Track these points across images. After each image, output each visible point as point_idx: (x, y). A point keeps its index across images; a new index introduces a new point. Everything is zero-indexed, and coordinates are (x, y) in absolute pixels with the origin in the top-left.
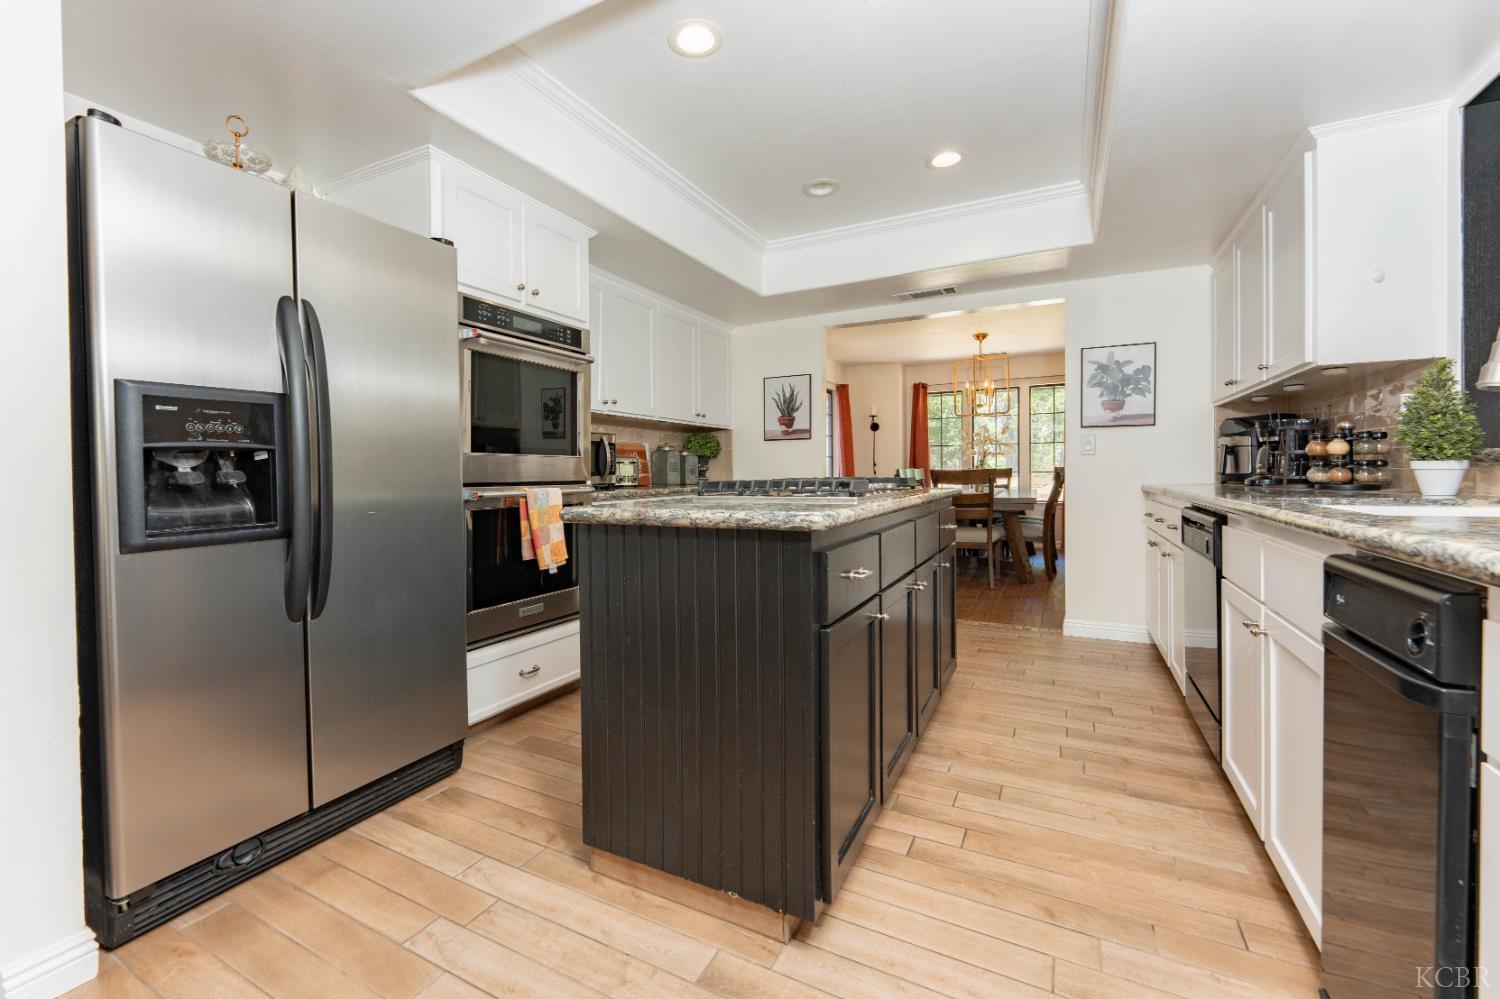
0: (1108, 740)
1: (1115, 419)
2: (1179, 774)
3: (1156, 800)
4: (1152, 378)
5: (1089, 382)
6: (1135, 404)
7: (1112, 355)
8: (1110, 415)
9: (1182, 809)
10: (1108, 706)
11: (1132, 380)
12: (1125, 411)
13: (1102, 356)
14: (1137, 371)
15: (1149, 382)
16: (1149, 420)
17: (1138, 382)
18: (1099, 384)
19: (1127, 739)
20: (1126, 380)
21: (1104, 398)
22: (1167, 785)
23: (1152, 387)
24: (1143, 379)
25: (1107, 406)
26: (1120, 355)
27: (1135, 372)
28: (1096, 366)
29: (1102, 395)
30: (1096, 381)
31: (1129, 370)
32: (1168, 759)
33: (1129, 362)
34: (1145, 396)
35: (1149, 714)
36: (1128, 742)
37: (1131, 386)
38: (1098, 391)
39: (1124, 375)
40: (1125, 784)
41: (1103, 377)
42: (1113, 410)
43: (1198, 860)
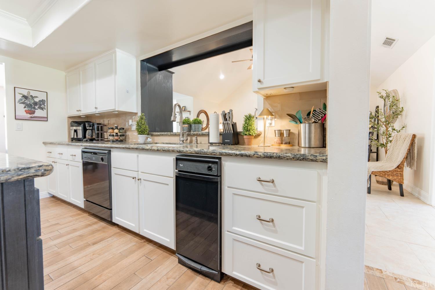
0: (69, 233)
1: (31, 117)
2: (98, 231)
3: (100, 241)
4: (46, 104)
5: (19, 101)
6: (39, 113)
7: (29, 93)
8: (29, 116)
9: (108, 239)
10: (56, 223)
11: (38, 104)
12: (35, 115)
13: (25, 93)
14: (40, 101)
15: (45, 106)
16: (45, 119)
17: (41, 105)
18: (23, 103)
19: (74, 230)
20: (36, 104)
21: (26, 109)
22: (98, 236)
23: (46, 107)
24: (42, 104)
25: (27, 112)
26: (33, 93)
27: (39, 101)
28: (22, 96)
29: (25, 107)
30: (22, 102)
31: (37, 100)
32: (90, 228)
33: (37, 97)
34: (43, 110)
35: (71, 219)
36: (75, 230)
37: (38, 106)
38: (23, 106)
39: (34, 101)
40: (87, 243)
41: (25, 101)
42: (30, 114)
43: (125, 248)
